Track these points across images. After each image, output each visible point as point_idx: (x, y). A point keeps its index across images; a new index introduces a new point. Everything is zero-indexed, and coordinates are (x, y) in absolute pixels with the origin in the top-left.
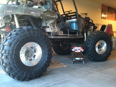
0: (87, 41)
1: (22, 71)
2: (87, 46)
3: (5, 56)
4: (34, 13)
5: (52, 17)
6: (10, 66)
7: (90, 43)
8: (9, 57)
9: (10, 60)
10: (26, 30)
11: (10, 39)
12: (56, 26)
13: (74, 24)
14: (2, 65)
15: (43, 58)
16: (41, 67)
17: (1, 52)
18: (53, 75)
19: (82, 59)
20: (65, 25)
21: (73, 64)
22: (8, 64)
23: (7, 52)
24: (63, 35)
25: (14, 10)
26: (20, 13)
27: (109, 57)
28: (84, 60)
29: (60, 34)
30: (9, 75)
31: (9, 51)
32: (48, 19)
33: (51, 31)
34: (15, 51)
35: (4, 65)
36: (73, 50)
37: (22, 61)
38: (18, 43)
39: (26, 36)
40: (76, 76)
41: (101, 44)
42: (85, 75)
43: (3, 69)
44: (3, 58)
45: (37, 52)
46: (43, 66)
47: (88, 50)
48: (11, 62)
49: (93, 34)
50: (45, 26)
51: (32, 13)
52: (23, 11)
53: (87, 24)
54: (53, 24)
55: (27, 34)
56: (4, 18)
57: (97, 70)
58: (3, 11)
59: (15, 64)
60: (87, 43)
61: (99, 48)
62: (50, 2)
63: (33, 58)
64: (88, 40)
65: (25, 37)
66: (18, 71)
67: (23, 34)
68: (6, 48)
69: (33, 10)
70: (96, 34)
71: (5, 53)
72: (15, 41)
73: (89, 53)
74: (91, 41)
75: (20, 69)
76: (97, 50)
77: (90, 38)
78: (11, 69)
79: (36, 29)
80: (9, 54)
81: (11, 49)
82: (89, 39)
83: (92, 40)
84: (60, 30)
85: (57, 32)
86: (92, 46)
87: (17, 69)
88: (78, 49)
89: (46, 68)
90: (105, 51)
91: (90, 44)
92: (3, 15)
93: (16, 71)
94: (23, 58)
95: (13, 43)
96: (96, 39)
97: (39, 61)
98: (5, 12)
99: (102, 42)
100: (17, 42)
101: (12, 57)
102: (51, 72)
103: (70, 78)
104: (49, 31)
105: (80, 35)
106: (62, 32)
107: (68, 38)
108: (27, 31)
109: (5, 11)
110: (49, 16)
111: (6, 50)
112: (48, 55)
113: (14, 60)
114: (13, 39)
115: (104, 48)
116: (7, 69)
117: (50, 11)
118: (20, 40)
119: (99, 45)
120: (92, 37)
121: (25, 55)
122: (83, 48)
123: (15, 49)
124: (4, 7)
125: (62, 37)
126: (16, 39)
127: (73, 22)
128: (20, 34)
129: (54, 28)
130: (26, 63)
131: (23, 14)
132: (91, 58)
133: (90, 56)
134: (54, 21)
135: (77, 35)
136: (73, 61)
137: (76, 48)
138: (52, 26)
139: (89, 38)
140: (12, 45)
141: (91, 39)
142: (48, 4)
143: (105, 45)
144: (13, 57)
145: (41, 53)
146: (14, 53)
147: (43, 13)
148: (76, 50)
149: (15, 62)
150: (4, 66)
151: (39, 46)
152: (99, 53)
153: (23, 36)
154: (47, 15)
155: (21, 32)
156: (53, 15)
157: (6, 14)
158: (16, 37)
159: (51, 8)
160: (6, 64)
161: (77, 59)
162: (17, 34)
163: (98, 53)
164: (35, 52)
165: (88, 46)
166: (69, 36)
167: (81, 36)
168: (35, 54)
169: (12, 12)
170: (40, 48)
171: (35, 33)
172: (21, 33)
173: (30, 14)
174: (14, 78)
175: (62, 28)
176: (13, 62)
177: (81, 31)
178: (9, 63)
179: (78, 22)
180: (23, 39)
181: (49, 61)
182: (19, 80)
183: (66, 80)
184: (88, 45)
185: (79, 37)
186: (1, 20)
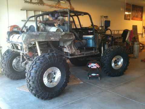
0: (103, 56)
1: (46, 93)
2: (103, 62)
3: (32, 81)
4: (54, 38)
5: (69, 39)
8: (35, 82)
9: (36, 84)
10: (48, 58)
11: (36, 67)
12: (73, 46)
17: (29, 77)
18: (71, 93)
19: (98, 75)
20: (81, 44)
21: (89, 79)
22: (34, 87)
23: (34, 78)
24: (79, 54)
25: (36, 38)
26: (41, 40)
28: (100, 76)
29: (76, 54)
30: (35, 95)
31: (35, 77)
33: (69, 52)
34: (39, 77)
35: (31, 88)
36: (89, 66)
40: (90, 94)
41: (118, 59)
42: (98, 93)
44: (31, 83)
45: (56, 74)
47: (104, 66)
48: (37, 86)
49: (109, 50)
50: (62, 45)
51: (52, 38)
52: (44, 38)
54: (70, 45)
55: (49, 62)
57: (110, 88)
58: (27, 40)
59: (40, 88)
60: (103, 59)
61: (115, 63)
62: (68, 24)
63: (53, 79)
64: (104, 56)
65: (47, 64)
67: (46, 62)
68: (32, 75)
69: (52, 35)
70: (112, 50)
71: (32, 79)
72: (40, 69)
73: (105, 69)
74: (107, 58)
75: (44, 91)
76: (113, 65)
77: (107, 54)
78: (37, 91)
81: (37, 75)
83: (108, 56)
84: (77, 49)
85: (74, 52)
87: (41, 91)
88: (94, 66)
90: (121, 66)
91: (106, 60)
92: (27, 43)
93: (41, 93)
94: (45, 81)
95: (39, 70)
96: (112, 55)
97: (58, 82)
99: (118, 58)
100: (41, 70)
101: (37, 82)
103: (85, 96)
104: (66, 51)
105: (96, 51)
106: (78, 51)
107: (84, 56)
110: (67, 38)
111: (32, 77)
114: (38, 67)
115: (120, 63)
116: (33, 92)
117: (68, 34)
119: (115, 60)
120: (108, 53)
121: (47, 78)
122: (99, 65)
123: (40, 75)
124: (27, 36)
125: (78, 56)
126: (40, 67)
127: (89, 39)
129: (71, 49)
130: (48, 85)
131: (44, 40)
132: (106, 73)
133: (106, 72)
134: (72, 42)
135: (94, 51)
137: (92, 65)
138: (69, 48)
139: (106, 54)
140: (38, 73)
141: (107, 55)
142: (66, 25)
143: (122, 60)
144: (39, 82)
145: (60, 75)
146: (39, 78)
148: (93, 66)
149: (40, 86)
150: (31, 89)
151: (59, 71)
152: (115, 69)
153: (46, 64)
154: (65, 38)
156: (70, 36)
157: (29, 42)
158: (40, 65)
159: (68, 30)
160: (33, 87)
161: (93, 75)
162: (41, 63)
163: (114, 68)
165: (105, 62)
166: (86, 54)
167: (97, 52)
168: (54, 76)
171: (55, 60)
173: (50, 40)
174: (38, 98)
175: (79, 46)
176: (39, 86)
177: (98, 47)
178: (36, 87)
179: (94, 39)
180: (46, 66)
182: (42, 99)
183: (82, 98)
185: (95, 54)
186: (25, 48)
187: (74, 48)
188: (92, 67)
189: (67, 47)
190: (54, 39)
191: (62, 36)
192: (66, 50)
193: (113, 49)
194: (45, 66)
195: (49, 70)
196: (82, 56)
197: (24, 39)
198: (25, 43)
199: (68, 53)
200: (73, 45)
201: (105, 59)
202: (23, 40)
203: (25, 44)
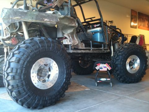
0: (114, 56)
1: (34, 97)
2: (115, 63)
3: (11, 76)
4: (48, 20)
5: (70, 25)
6: (18, 89)
7: (119, 59)
8: (17, 77)
9: (18, 81)
11: (19, 54)
12: (76, 37)
13: (99, 34)
14: (7, 88)
15: (60, 78)
16: (58, 90)
17: (7, 70)
19: (109, 79)
20: (87, 36)
22: (15, 86)
23: (14, 71)
24: (84, 48)
25: (23, 16)
26: (30, 20)
27: (143, 77)
28: (111, 81)
29: (80, 48)
30: (17, 101)
31: (17, 70)
32: (66, 28)
33: (70, 43)
34: (24, 69)
35: (10, 87)
36: (97, 68)
37: (34, 82)
38: (29, 59)
39: (39, 50)
40: (103, 102)
41: (133, 60)
42: (114, 100)
43: (8, 93)
44: (9, 78)
45: (52, 70)
46: (60, 89)
47: (117, 68)
48: (19, 84)
49: (122, 47)
50: (61, 37)
51: (46, 20)
52: (34, 17)
53: (114, 35)
54: (72, 34)
55: (39, 47)
56: (9, 26)
57: (129, 94)
58: (9, 17)
59: (25, 87)
60: (115, 59)
61: (130, 65)
62: (68, 6)
64: (116, 55)
65: (37, 51)
66: (28, 95)
67: (35, 47)
68: (12, 65)
69: (46, 15)
70: (126, 47)
71: (12, 72)
72: (25, 56)
73: (118, 72)
74: (121, 57)
75: (31, 93)
76: (128, 67)
77: (119, 52)
78: (19, 93)
79: (51, 41)
80: (17, 74)
81: (20, 66)
82: (117, 54)
83: (122, 55)
84: (81, 42)
85: (78, 44)
86: (122, 62)
87: (26, 94)
88: (103, 67)
89: (64, 92)
90: (138, 69)
91: (119, 60)
92: (8, 22)
93: (25, 96)
95: (23, 58)
96: (126, 53)
97: (54, 82)
98: (11, 19)
99: (134, 58)
100: (27, 58)
101: (20, 76)
102: (69, 96)
103: (95, 104)
104: (66, 43)
105: (106, 48)
106: (83, 44)
107: (91, 52)
108: (40, 43)
109: (10, 18)
110: (67, 23)
111: (12, 68)
112: (67, 74)
113: (24, 81)
114: (21, 54)
115: (137, 65)
116: (14, 93)
117: (68, 18)
118: (31, 55)
119: (130, 62)
120: (122, 50)
121: (38, 75)
122: (110, 66)
123: (24, 66)
124: (9, 12)
125: (83, 51)
126: (26, 53)
127: (96, 32)
128: (31, 47)
129: (73, 40)
131: (34, 21)
132: (120, 78)
133: (119, 76)
134: (74, 30)
135: (103, 48)
136: (98, 83)
137: (101, 65)
138: (71, 37)
139: (118, 52)
140: (21, 62)
141: (120, 54)
142: (66, 8)
143: (138, 61)
144: (22, 77)
145: (58, 72)
146: (23, 72)
147: (59, 20)
148: (102, 68)
149: (24, 83)
150: (10, 90)
151: (54, 62)
152: (130, 72)
153: (36, 50)
154: (65, 23)
155: (32, 44)
156: (71, 22)
157: (11, 21)
158: (26, 51)
159: (69, 13)
160: (13, 86)
161: (103, 79)
162: (27, 47)
164: (50, 71)
165: (117, 63)
166: (92, 50)
167: (107, 49)
168: (50, 73)
169: (20, 18)
170: (56, 65)
171: (50, 46)
172: (32, 46)
173: (42, 22)
175: (84, 39)
176: (22, 84)
177: (107, 44)
178: (17, 85)
179: (103, 32)
180: (35, 53)
181: (68, 83)
182: (29, 108)
183: (90, 107)
184: (116, 61)
185: (104, 51)
186: (5, 29)
187: (77, 39)
188: (100, 70)
189: (67, 37)
191: (61, 19)
194: (33, 53)
196: (87, 51)
197: (4, 15)
198: (6, 21)
199: (68, 45)
200: (76, 35)
201: (118, 58)
202: (3, 17)
203: (5, 24)
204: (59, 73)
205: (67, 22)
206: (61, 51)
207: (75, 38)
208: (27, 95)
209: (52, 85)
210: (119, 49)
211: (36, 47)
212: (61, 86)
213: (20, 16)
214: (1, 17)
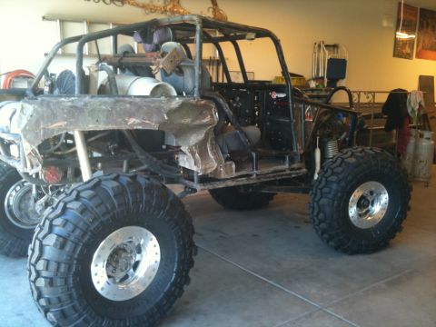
0: (319, 181)
1: (97, 322)
2: (318, 202)
3: (45, 277)
4: (138, 121)
5: (197, 122)
6: (62, 306)
7: (330, 193)
8: (59, 282)
9: (60, 290)
10: (111, 193)
11: (64, 226)
12: (212, 150)
14: (38, 302)
15: (163, 273)
16: (157, 300)
17: (36, 263)
20: (243, 140)
22: (54, 300)
23: (53, 266)
24: (234, 174)
25: (73, 120)
26: (91, 127)
29: (223, 176)
31: (59, 264)
32: (183, 132)
33: (194, 168)
34: (75, 262)
35: (43, 302)
38: (86, 238)
39: (112, 214)
41: (372, 193)
42: (293, 323)
44: (41, 282)
45: (144, 253)
48: (64, 297)
49: (343, 159)
50: (175, 145)
51: (132, 120)
52: (102, 118)
54: (201, 146)
55: (114, 208)
56: (39, 147)
58: (37, 126)
59: (76, 303)
60: (318, 191)
61: (359, 205)
62: (194, 70)
63: (132, 270)
64: (324, 179)
65: (108, 217)
66: (84, 320)
67: (103, 208)
69: (133, 108)
70: (353, 160)
71: (47, 269)
72: (78, 232)
73: (324, 225)
74: (334, 186)
75: (90, 315)
76: (353, 211)
77: (333, 174)
78: (63, 315)
79: (144, 186)
80: (59, 274)
81: (65, 257)
82: (327, 178)
83: (339, 182)
84: (227, 159)
85: (216, 169)
86: (336, 202)
87: (80, 316)
90: (381, 217)
91: (330, 196)
92: (37, 136)
93: (78, 322)
94: (99, 276)
95: (72, 238)
96: (350, 178)
97: (149, 282)
98: (44, 129)
99: (373, 189)
100: (83, 236)
101: (66, 280)
104: (187, 167)
105: (295, 166)
106: (231, 165)
107: (252, 182)
108: (115, 196)
109: (42, 126)
110: (188, 121)
111: (48, 261)
112: (180, 263)
113: (73, 290)
114: (70, 227)
115: (379, 207)
116: (50, 315)
117: (192, 105)
118: (92, 228)
119: (362, 197)
120: (339, 170)
121: (108, 264)
123: (76, 256)
124: (38, 113)
125: (231, 183)
126: (81, 224)
128: (92, 209)
129: (202, 161)
130: (108, 293)
131: (101, 127)
132: (328, 242)
133: (326, 236)
134: (207, 134)
135: (287, 166)
138: (197, 155)
139: (330, 171)
140: (69, 247)
141: (334, 178)
142: (187, 72)
143: (385, 198)
144: (71, 281)
145: (159, 258)
146: (74, 268)
147: (166, 118)
149: (75, 295)
150: (42, 307)
152: (359, 226)
153: (104, 215)
154: (183, 121)
155: (97, 201)
156: (201, 113)
158: (81, 220)
159: (196, 89)
160: (49, 301)
162: (84, 210)
163: (355, 224)
164: (139, 251)
165: (324, 201)
166: (257, 175)
167: (300, 169)
168: (138, 257)
169: (66, 125)
170: (158, 249)
171: (141, 201)
172: (97, 207)
173: (123, 127)
176: (71, 296)
177: (302, 152)
178: (59, 298)
180: (102, 223)
181: (176, 294)
184: (322, 197)
185: (290, 174)
186: (30, 154)
187: (214, 154)
189: (187, 153)
190: (139, 124)
191: (171, 112)
192: (186, 162)
193: (356, 157)
194: (97, 223)
195: (117, 237)
196: (244, 181)
197: (25, 122)
198: (30, 136)
200: (212, 144)
201: (326, 190)
202: (23, 126)
203: (29, 141)
204: (162, 259)
205: (189, 117)
206: (167, 208)
207: (209, 152)
208: (81, 320)
209: (142, 289)
210: (335, 165)
211: (106, 207)
212: (165, 291)
213: (66, 120)
214: (19, 127)
